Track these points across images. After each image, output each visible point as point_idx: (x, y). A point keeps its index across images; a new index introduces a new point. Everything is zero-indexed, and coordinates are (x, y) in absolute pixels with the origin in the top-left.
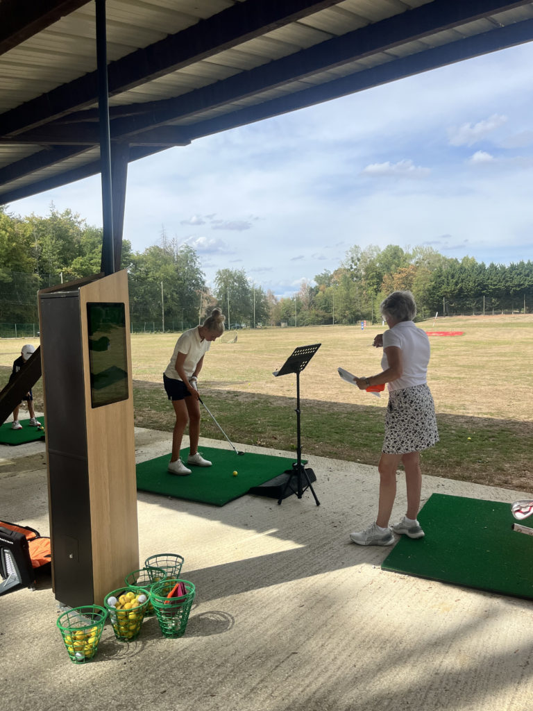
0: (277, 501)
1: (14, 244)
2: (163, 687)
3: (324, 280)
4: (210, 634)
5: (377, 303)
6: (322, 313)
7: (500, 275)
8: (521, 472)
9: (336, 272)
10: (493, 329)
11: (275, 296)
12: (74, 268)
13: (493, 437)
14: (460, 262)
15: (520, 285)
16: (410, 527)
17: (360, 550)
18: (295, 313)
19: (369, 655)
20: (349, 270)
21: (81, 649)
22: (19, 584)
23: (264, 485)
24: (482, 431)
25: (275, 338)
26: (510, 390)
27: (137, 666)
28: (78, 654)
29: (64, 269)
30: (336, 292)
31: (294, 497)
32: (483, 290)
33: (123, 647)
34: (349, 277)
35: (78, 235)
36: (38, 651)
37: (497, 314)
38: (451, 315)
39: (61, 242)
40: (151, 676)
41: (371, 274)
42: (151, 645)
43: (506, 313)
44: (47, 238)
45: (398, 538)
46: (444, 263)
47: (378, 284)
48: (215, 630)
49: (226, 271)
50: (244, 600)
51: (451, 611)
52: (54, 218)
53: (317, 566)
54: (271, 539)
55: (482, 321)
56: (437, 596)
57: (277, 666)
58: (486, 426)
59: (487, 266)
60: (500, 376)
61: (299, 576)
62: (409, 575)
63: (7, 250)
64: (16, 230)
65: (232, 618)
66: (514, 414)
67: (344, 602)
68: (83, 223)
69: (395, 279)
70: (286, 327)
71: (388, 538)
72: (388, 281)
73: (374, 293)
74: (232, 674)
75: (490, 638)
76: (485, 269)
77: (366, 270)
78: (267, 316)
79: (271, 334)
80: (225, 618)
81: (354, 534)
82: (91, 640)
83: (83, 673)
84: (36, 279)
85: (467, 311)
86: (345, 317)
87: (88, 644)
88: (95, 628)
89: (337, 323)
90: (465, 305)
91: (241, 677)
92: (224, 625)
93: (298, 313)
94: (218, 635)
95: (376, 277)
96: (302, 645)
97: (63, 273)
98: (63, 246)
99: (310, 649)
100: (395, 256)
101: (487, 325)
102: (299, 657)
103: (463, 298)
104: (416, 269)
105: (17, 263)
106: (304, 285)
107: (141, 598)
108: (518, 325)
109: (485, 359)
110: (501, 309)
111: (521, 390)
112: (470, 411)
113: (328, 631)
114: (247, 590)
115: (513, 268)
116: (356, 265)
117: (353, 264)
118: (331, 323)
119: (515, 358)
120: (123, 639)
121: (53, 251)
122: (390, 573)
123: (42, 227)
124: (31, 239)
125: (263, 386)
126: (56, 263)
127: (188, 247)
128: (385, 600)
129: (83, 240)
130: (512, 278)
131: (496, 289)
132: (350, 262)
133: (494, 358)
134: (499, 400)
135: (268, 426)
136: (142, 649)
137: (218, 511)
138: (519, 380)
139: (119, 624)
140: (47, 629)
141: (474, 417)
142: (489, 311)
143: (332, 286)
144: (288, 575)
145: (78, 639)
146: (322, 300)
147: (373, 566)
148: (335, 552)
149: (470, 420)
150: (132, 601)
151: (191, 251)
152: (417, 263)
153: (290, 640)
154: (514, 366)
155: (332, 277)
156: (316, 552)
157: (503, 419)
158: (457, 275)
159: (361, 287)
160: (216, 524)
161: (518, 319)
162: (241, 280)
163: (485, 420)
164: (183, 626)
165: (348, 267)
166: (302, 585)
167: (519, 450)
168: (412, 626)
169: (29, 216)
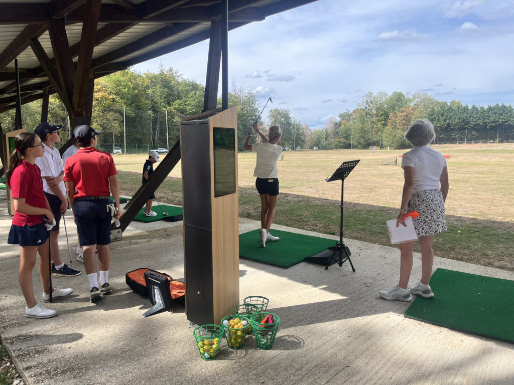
0: (325, 267)
1: (136, 91)
2: (262, 379)
3: (346, 117)
4: (289, 349)
5: (384, 134)
6: (343, 140)
7: (480, 114)
8: (500, 257)
9: (355, 112)
10: (473, 154)
11: (310, 128)
12: (174, 107)
13: (478, 231)
14: (449, 104)
15: (495, 122)
16: (423, 289)
17: (387, 303)
18: (324, 140)
19: (400, 372)
20: (364, 109)
21: (208, 351)
22: (163, 309)
23: (314, 256)
24: (469, 227)
25: (310, 157)
26: (489, 199)
27: (244, 365)
28: (206, 354)
29: (168, 108)
30: (354, 125)
31: (336, 265)
32: (466, 124)
33: (233, 352)
34: (364, 115)
35: (177, 85)
36: (179, 350)
37: (476, 143)
38: (440, 144)
39: (166, 90)
40: (254, 372)
41: (381, 113)
42: (251, 353)
43: (483, 143)
44: (158, 87)
45: (414, 297)
46: (436, 105)
47: (385, 120)
48: (292, 347)
49: (276, 110)
50: (309, 330)
51: (457, 348)
52: (162, 74)
53: (357, 311)
54: (323, 291)
55: (464, 148)
56: (446, 337)
57: (337, 374)
58: (472, 224)
59: (470, 107)
60: (480, 188)
61: (345, 317)
62: (425, 322)
63: (132, 95)
64: (137, 81)
65: (303, 340)
66: (493, 216)
67: (379, 337)
68: (181, 77)
69: (398, 116)
70: (317, 150)
71: (408, 296)
72: (393, 118)
73: (382, 127)
74: (307, 375)
75: (487, 367)
76: (468, 110)
77: (377, 110)
78: (303, 142)
79: (307, 155)
80: (298, 340)
81: (382, 292)
82: (214, 346)
83: (210, 366)
84: (150, 115)
85: (453, 141)
86: (360, 143)
87: (212, 348)
88: (217, 339)
89: (354, 148)
90: (451, 136)
91: (313, 378)
92: (298, 344)
93: (326, 140)
94: (294, 350)
95: (384, 115)
96: (352, 361)
97: (167, 110)
98: (167, 92)
99: (359, 365)
100: (399, 100)
101: (467, 151)
102: (351, 369)
103: (449, 131)
104: (414, 109)
105: (139, 104)
106: (331, 120)
107: (244, 322)
108: (492, 151)
109: (468, 176)
110: (479, 140)
111: (497, 198)
112: (459, 213)
113: (369, 354)
114: (310, 323)
115: (490, 109)
116: (369, 106)
117: (367, 106)
118: (350, 148)
119: (491, 176)
120: (233, 348)
121: (161, 96)
122: (410, 320)
123: (154, 80)
124: (147, 87)
125: (304, 190)
126: (163, 104)
127: (250, 93)
128: (409, 338)
129: (181, 88)
130: (490, 116)
131: (476, 124)
132: (365, 104)
133: (475, 175)
134: (481, 205)
135: (311, 217)
136: (246, 355)
137: (285, 271)
138: (496, 192)
139: (231, 338)
140: (184, 338)
141: (462, 217)
142: (470, 141)
143: (351, 122)
144: (338, 316)
145: (206, 345)
146: (344, 131)
147: (398, 314)
148: (369, 304)
149: (459, 219)
150: (239, 324)
151: (252, 96)
152: (415, 105)
153: (344, 357)
154: (490, 181)
155: (351, 114)
156: (356, 302)
157: (484, 219)
158: (446, 114)
159: (372, 122)
160: (284, 280)
161: (493, 147)
162: (286, 116)
163: (471, 219)
164: (272, 343)
165: (364, 108)
166: (348, 323)
167: (498, 242)
168: (429, 355)
169: (146, 72)
